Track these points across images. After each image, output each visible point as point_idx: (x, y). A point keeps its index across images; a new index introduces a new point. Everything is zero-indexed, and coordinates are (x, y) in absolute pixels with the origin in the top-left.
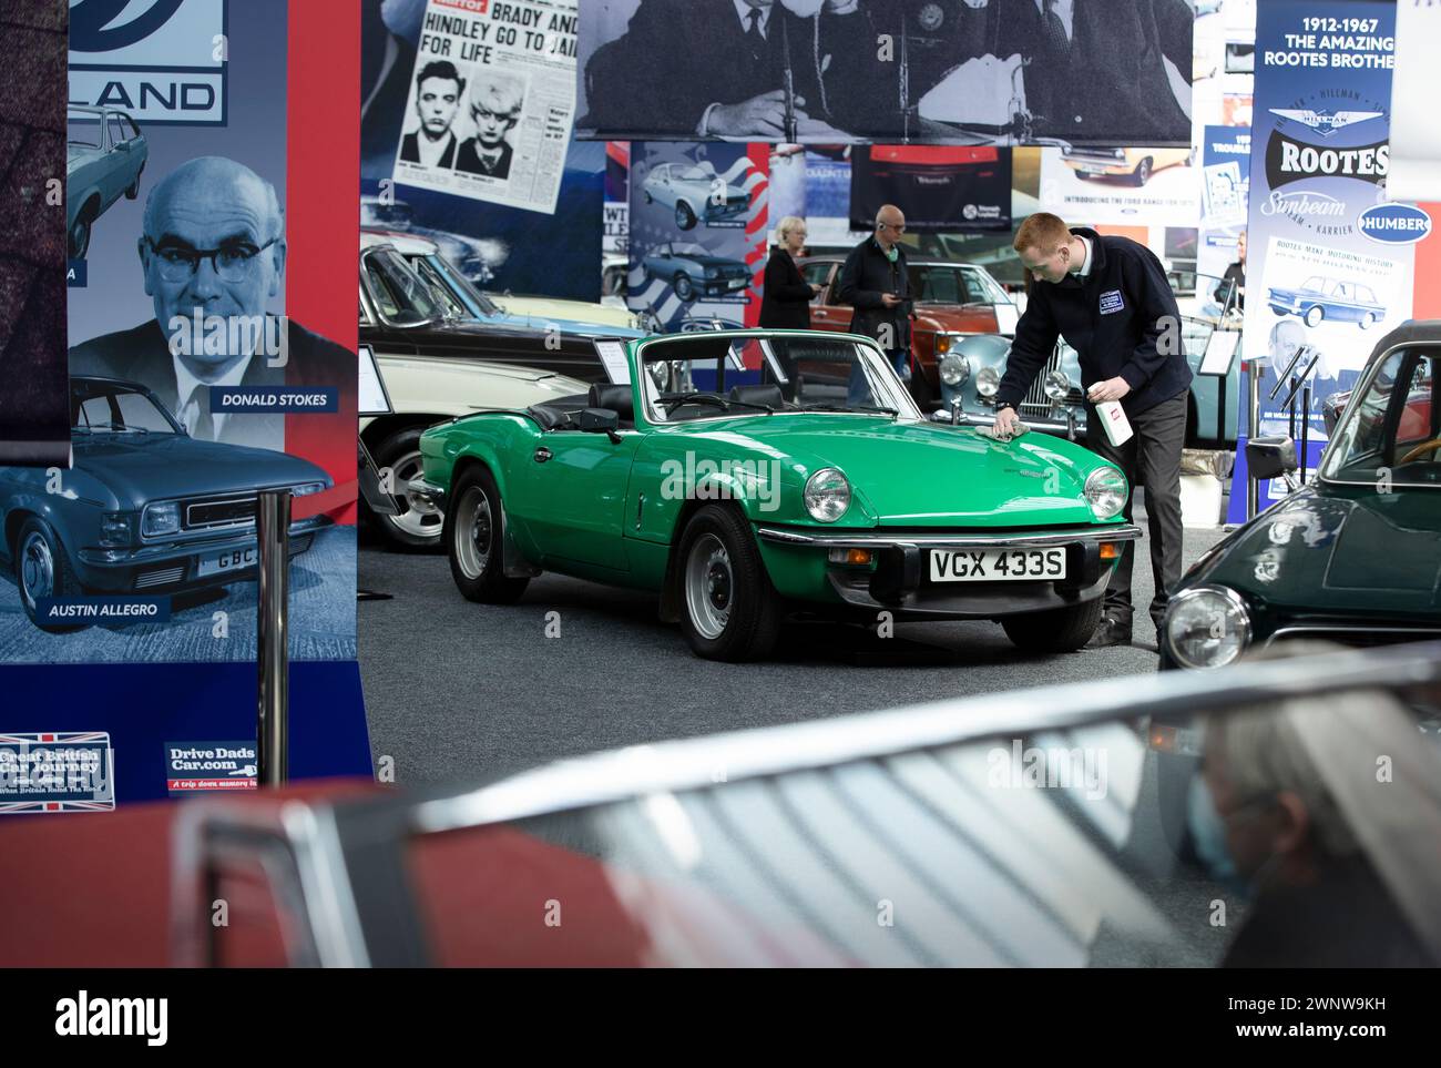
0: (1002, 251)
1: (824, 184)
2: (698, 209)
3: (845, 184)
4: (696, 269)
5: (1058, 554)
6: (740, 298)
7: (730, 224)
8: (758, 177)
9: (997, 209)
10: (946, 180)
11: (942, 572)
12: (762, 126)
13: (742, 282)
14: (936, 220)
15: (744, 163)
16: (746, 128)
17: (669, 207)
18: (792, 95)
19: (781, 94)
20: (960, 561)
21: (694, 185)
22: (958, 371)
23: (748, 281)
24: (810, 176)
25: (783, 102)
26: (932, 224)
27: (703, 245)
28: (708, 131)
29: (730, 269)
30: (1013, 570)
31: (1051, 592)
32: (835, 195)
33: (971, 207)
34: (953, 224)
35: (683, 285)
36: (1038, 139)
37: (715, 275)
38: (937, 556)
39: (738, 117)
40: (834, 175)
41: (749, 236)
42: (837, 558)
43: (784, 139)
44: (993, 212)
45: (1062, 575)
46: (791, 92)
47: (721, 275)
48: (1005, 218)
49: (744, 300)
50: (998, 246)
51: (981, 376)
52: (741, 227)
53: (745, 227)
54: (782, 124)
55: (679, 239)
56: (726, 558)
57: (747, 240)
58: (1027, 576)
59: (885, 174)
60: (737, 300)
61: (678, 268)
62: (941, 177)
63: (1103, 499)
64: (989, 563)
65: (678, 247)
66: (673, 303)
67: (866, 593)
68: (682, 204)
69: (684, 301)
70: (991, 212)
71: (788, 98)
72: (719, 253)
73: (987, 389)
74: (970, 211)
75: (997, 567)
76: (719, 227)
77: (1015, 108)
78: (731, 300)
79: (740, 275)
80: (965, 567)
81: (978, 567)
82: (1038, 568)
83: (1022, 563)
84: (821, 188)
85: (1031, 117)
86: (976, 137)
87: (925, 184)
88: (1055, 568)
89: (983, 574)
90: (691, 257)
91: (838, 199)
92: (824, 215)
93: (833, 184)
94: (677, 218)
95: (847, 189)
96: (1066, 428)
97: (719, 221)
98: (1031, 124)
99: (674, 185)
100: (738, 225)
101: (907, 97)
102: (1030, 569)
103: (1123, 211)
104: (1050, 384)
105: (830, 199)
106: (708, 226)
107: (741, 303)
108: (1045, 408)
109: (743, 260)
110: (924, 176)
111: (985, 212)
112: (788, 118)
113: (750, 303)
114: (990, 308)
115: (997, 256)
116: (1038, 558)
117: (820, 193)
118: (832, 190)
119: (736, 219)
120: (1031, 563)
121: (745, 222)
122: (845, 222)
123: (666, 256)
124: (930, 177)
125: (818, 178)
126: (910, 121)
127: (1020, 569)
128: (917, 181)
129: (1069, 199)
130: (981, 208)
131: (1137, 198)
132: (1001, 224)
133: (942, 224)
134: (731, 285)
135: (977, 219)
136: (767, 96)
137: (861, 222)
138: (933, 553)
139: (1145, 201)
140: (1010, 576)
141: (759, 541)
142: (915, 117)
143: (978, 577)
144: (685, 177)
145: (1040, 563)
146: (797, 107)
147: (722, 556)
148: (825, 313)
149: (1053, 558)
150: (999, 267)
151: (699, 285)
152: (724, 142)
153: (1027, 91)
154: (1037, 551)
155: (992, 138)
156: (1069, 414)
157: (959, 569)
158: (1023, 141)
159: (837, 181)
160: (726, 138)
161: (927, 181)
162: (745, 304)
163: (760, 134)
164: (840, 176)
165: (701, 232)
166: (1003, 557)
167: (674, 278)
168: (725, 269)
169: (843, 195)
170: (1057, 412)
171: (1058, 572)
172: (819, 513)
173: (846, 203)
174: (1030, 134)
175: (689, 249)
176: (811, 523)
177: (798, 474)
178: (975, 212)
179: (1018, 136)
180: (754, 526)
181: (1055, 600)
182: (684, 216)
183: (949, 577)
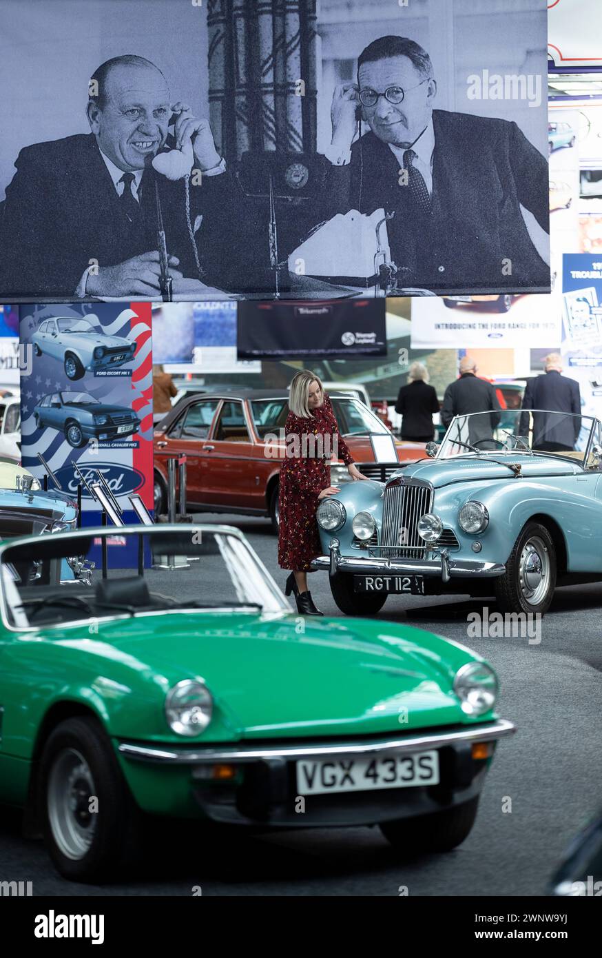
0: (380, 370)
1: (213, 316)
2: (85, 357)
3: (233, 315)
4: (85, 417)
5: (429, 758)
6: (129, 442)
7: (117, 373)
8: (141, 328)
9: (373, 335)
10: (324, 310)
11: (310, 783)
12: (139, 286)
13: (130, 428)
14: (316, 348)
15: (128, 314)
16: (124, 288)
17: (58, 359)
18: (166, 255)
19: (155, 255)
20: (329, 771)
21: (80, 336)
22: (336, 516)
23: (135, 426)
24: (199, 309)
25: (159, 262)
26: (313, 351)
27: (91, 393)
28: (86, 293)
29: (118, 415)
30: (384, 779)
31: (424, 797)
32: (223, 326)
33: (349, 334)
34: (333, 351)
35: (73, 432)
36: (404, 289)
37: (104, 421)
38: (305, 768)
39: (115, 278)
40: (222, 307)
41: (135, 384)
42: (201, 774)
43: (161, 298)
44: (369, 338)
45: (435, 780)
46: (165, 252)
47: (109, 422)
48: (380, 343)
49: (132, 445)
50: (376, 366)
51: (357, 520)
52: (127, 376)
53: (131, 375)
54: (157, 284)
55: (68, 388)
56: (88, 775)
57: (133, 387)
58: (399, 783)
59: (268, 307)
60: (125, 445)
61: (67, 417)
62: (320, 307)
63: (474, 696)
64: (358, 773)
65: (67, 397)
66: (65, 450)
67: (232, 809)
68: (69, 355)
69: (75, 447)
70: (367, 338)
71: (162, 258)
72: (108, 401)
73: (363, 533)
74: (348, 338)
75: (367, 775)
76: (106, 376)
77: (380, 261)
78: (120, 445)
79: (129, 420)
80: (334, 777)
81: (347, 776)
82: (408, 774)
83: (393, 770)
84: (211, 320)
85: (396, 268)
86: (345, 290)
87: (306, 314)
88: (426, 773)
89: (352, 782)
90: (80, 405)
91: (226, 329)
92: (214, 345)
93: (221, 315)
94: (66, 369)
95: (234, 320)
96: (440, 569)
97: (106, 370)
98: (396, 275)
99: (62, 337)
100: (125, 373)
101: (276, 253)
102: (402, 776)
103: (489, 336)
104: (423, 527)
105: (218, 329)
106: (95, 376)
107: (130, 447)
108: (419, 550)
109: (130, 407)
110: (304, 307)
111: (362, 339)
112: (163, 278)
113: (138, 447)
114: (368, 437)
115: (376, 374)
116: (408, 764)
117: (210, 325)
118: (221, 321)
119: (121, 368)
120: (402, 769)
121: (131, 371)
122: (233, 350)
123: (57, 405)
124: (310, 308)
125: (208, 310)
126: (280, 276)
127: (390, 776)
128: (298, 312)
129: (439, 327)
130: (358, 335)
131: (502, 323)
132: (378, 349)
133: (323, 351)
134: (120, 430)
135: (355, 345)
136: (142, 257)
137: (248, 352)
138: (300, 765)
139: (509, 325)
140: (381, 785)
141: (122, 760)
142: (285, 272)
143: (347, 787)
144: (72, 329)
145: (411, 769)
146: (172, 266)
147: (83, 771)
148: (213, 447)
149: (425, 762)
150: (378, 385)
151: (89, 432)
152: (104, 302)
153: (391, 243)
154: (407, 756)
155: (359, 290)
156: (443, 556)
157: (328, 780)
158: (389, 291)
159: (224, 312)
160: (104, 299)
161: (307, 311)
162: (133, 447)
163: (137, 294)
164: (227, 307)
165: (89, 381)
166: (373, 765)
167: (65, 426)
168: (113, 416)
169: (231, 326)
170: (431, 554)
171: (429, 777)
172: (180, 727)
173: (233, 332)
174: (396, 285)
175: (78, 398)
176: (173, 739)
177: (158, 687)
178: (353, 339)
179: (384, 287)
180: (115, 742)
181: (428, 806)
182: (72, 366)
183: (318, 789)
